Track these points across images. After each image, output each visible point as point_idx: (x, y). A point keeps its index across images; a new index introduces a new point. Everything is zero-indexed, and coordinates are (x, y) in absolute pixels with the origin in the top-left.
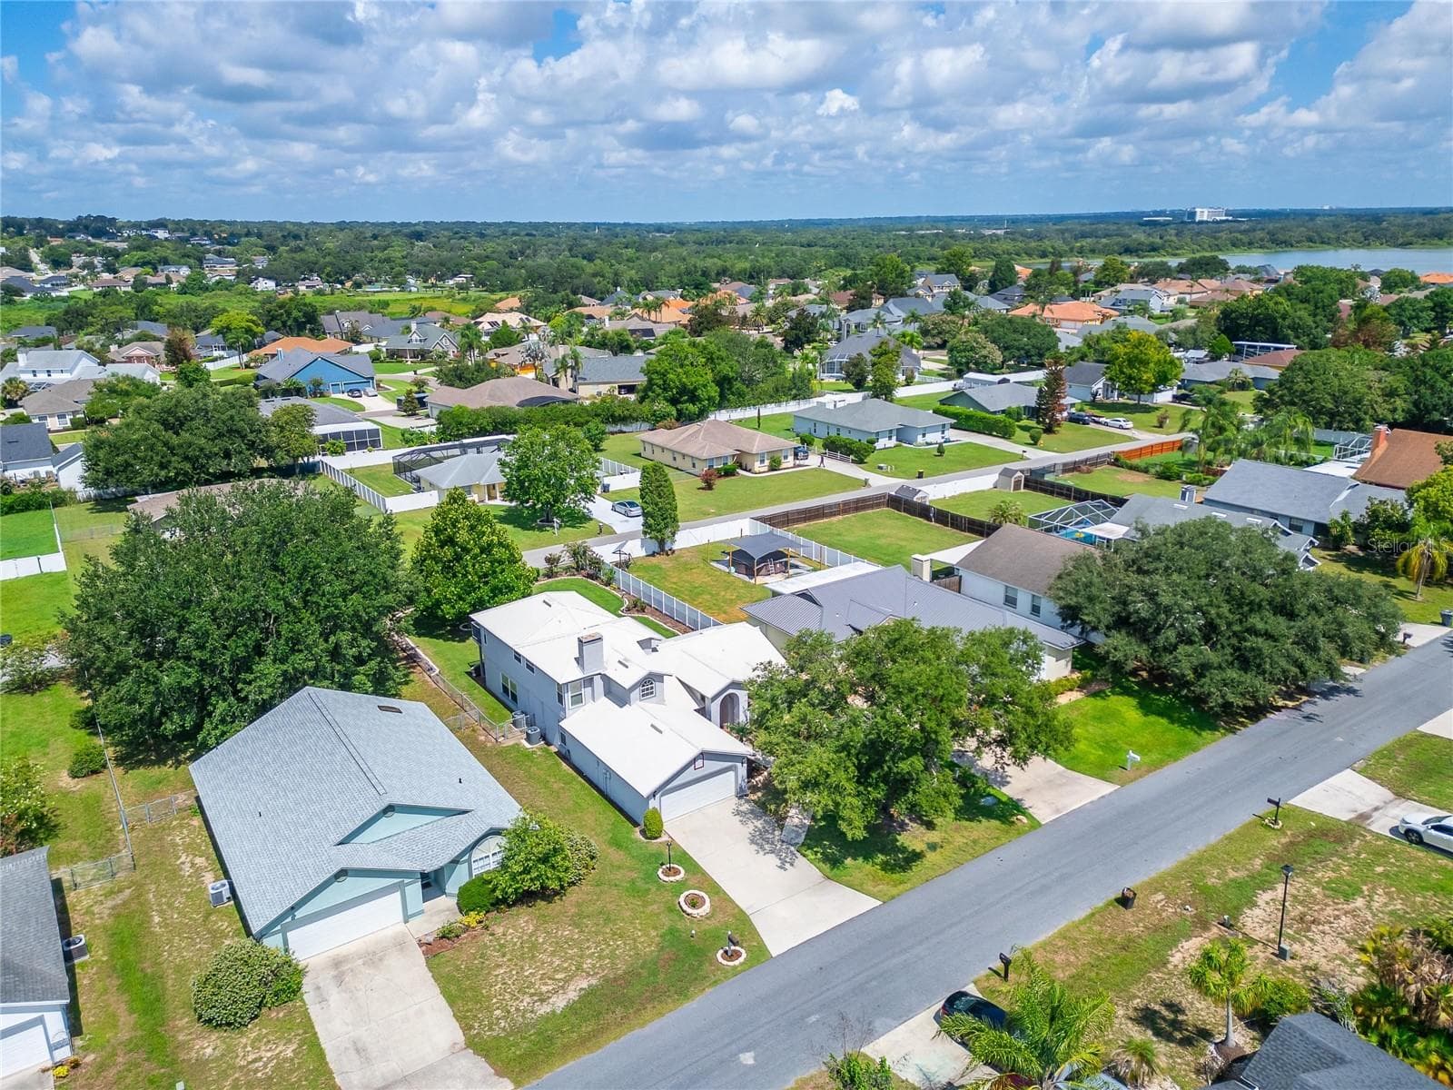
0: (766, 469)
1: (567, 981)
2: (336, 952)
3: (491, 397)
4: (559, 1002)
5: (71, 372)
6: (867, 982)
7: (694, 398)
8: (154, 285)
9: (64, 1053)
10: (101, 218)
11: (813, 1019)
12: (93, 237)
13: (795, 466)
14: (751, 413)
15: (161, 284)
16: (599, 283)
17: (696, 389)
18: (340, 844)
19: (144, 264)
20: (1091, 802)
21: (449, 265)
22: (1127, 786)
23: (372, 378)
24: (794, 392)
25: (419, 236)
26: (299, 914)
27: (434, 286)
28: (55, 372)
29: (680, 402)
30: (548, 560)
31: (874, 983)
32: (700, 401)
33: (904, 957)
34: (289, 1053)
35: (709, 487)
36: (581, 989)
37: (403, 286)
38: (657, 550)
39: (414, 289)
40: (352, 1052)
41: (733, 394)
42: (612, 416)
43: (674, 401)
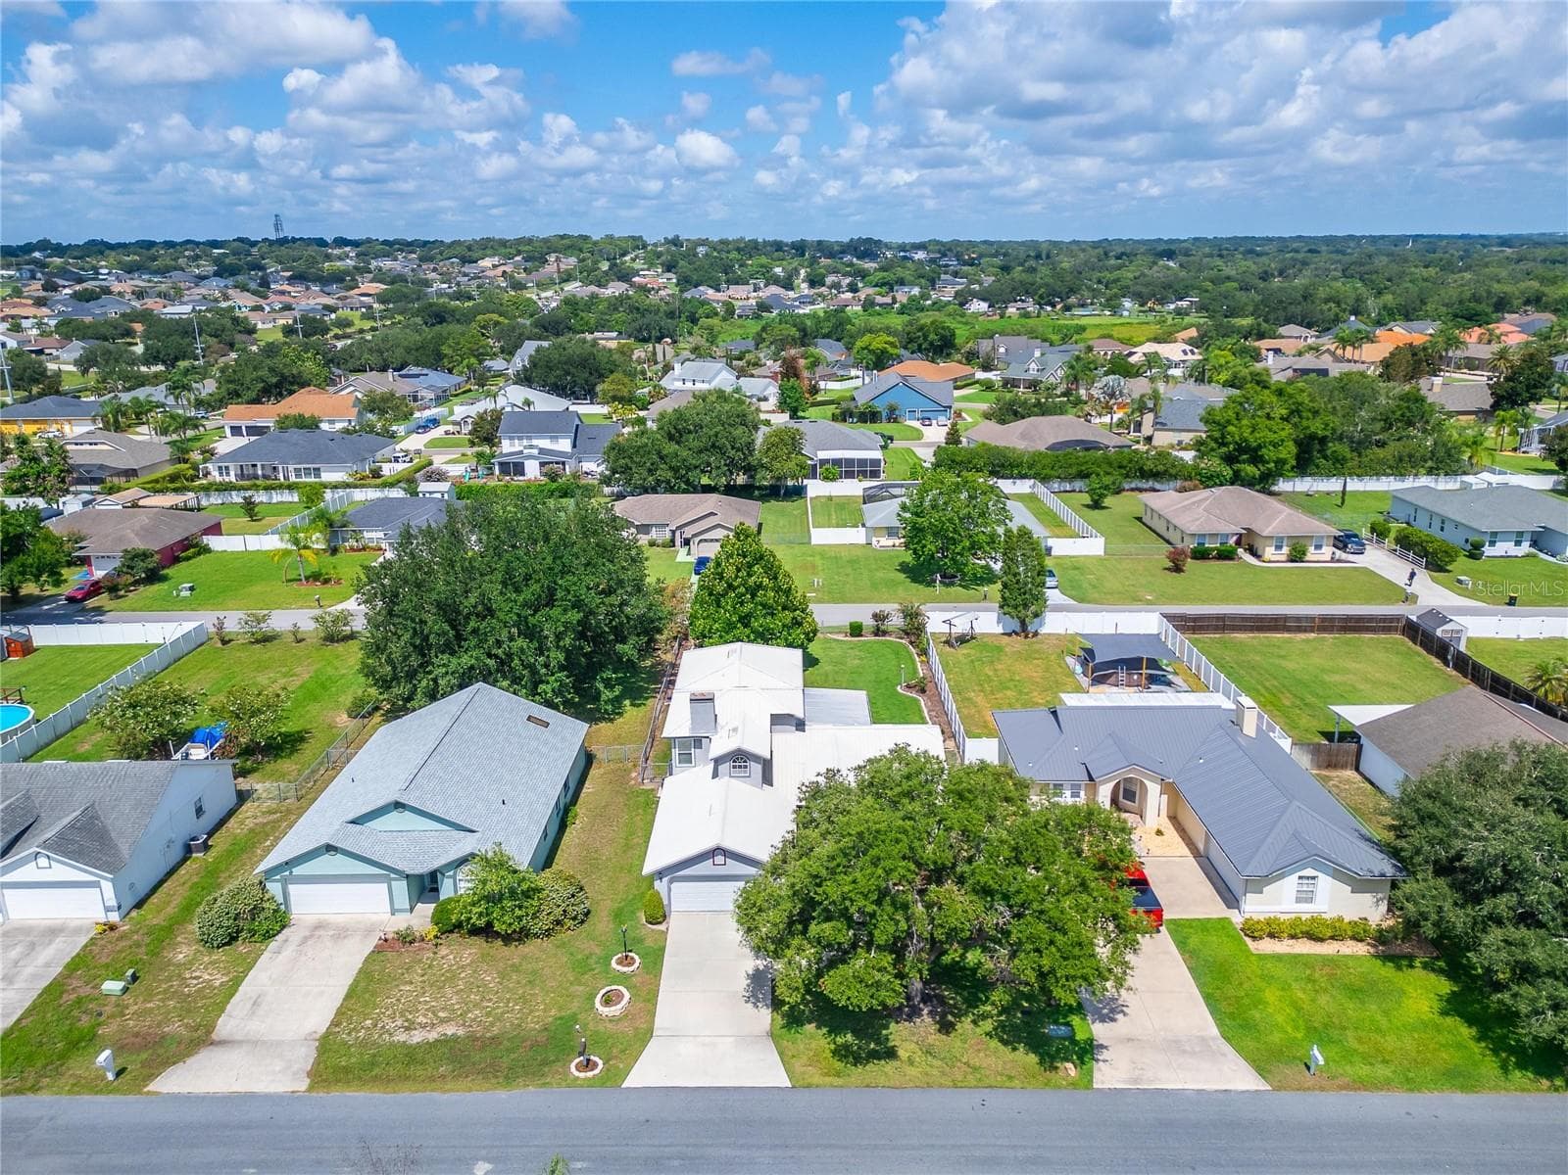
0: (1284, 558)
1: (443, 1021)
2: (322, 917)
3: (1023, 436)
4: (417, 1037)
5: (709, 382)
6: (669, 1158)
7: (1256, 459)
8: (881, 305)
9: (114, 917)
10: (869, 240)
11: (579, 1165)
12: (858, 258)
13: (1333, 560)
14: (1334, 485)
15: (887, 304)
16: (1330, 309)
17: (1260, 447)
18: (352, 822)
19: (882, 285)
20: (1199, 1091)
21: (1176, 287)
22: (1283, 1093)
23: (950, 407)
24: (1430, 464)
25: (1170, 254)
26: (297, 871)
27: (1151, 310)
28: (699, 381)
29: (1239, 462)
30: (876, 616)
31: (676, 1163)
32: (1265, 462)
33: (738, 1153)
34: (217, 983)
35: (1177, 569)
36: (445, 1034)
37: (1115, 310)
38: (1018, 629)
39: (1126, 313)
40: (252, 1002)
41: (1325, 458)
42: (1141, 470)
43: (1229, 460)
